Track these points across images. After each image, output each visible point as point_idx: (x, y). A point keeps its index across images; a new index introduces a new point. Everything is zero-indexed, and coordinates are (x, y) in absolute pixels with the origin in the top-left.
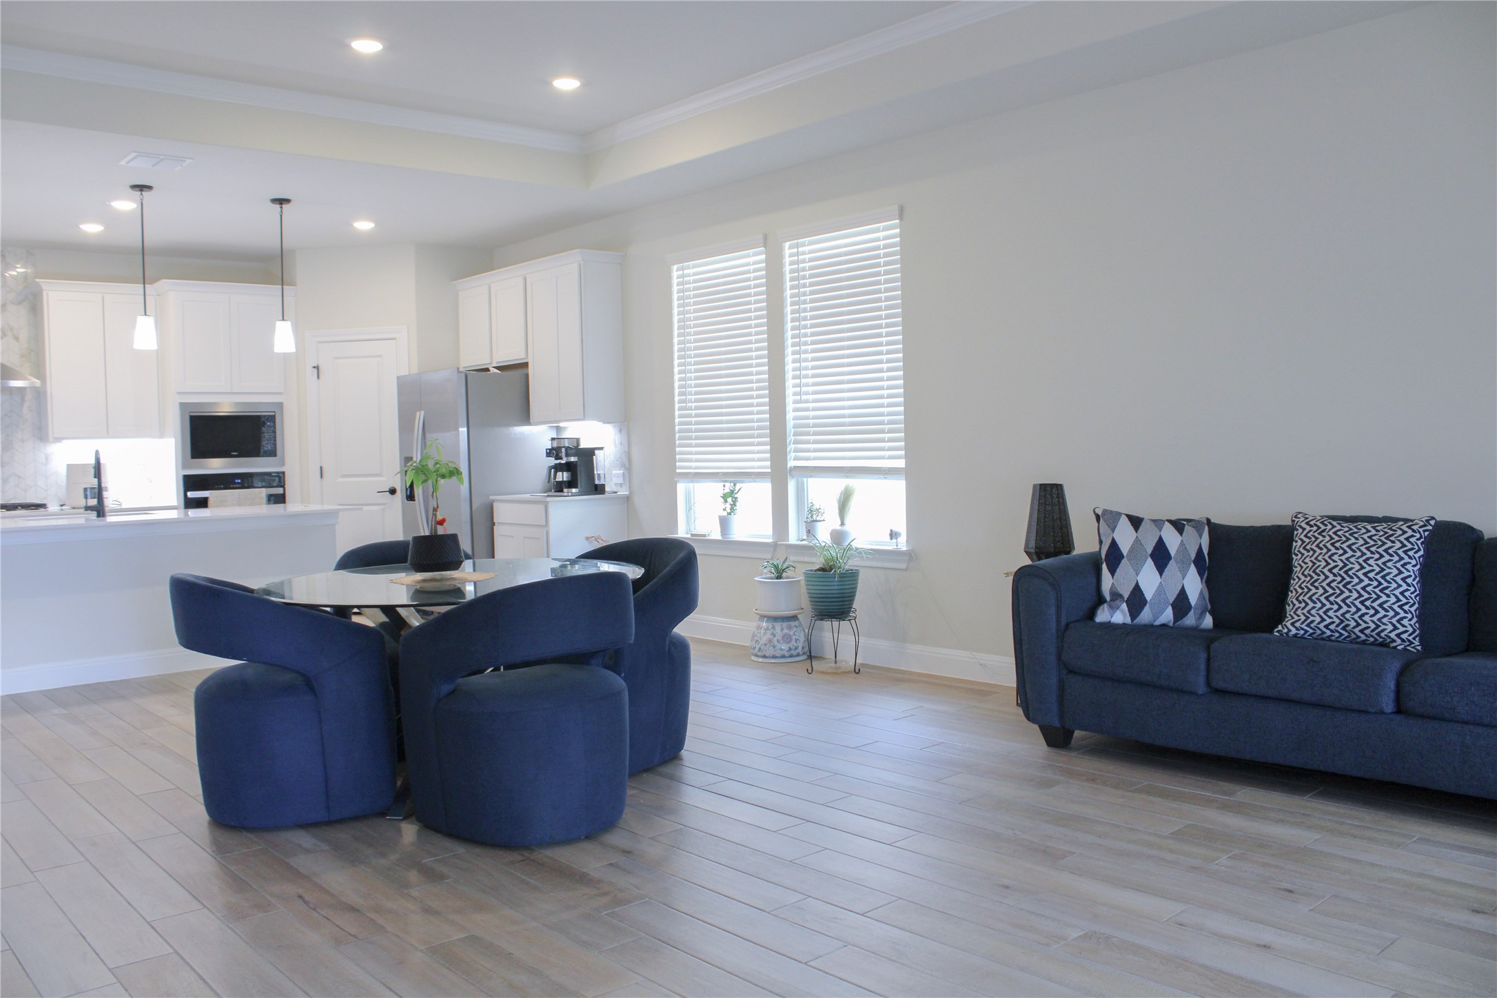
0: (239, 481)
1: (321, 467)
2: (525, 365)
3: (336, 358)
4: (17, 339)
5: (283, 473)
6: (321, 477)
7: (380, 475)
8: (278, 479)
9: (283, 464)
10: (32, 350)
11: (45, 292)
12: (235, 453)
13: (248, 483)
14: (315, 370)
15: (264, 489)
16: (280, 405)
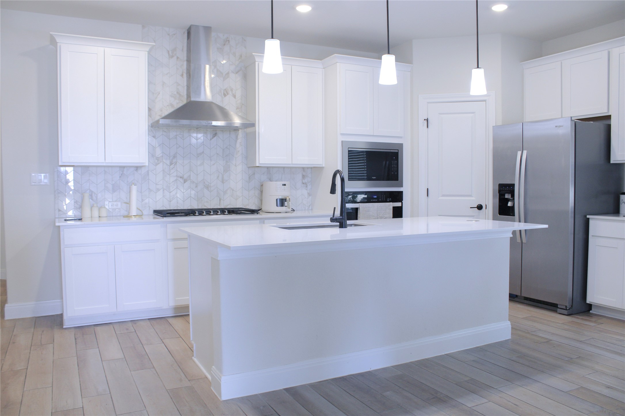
0: (376, 197)
1: (428, 189)
2: (609, 117)
3: (440, 114)
4: (234, 96)
5: (402, 192)
6: (428, 196)
7: (470, 196)
8: (397, 197)
9: (401, 186)
10: (243, 104)
11: (257, 63)
12: (374, 178)
13: (381, 199)
14: (426, 122)
15: (391, 203)
16: (401, 145)
